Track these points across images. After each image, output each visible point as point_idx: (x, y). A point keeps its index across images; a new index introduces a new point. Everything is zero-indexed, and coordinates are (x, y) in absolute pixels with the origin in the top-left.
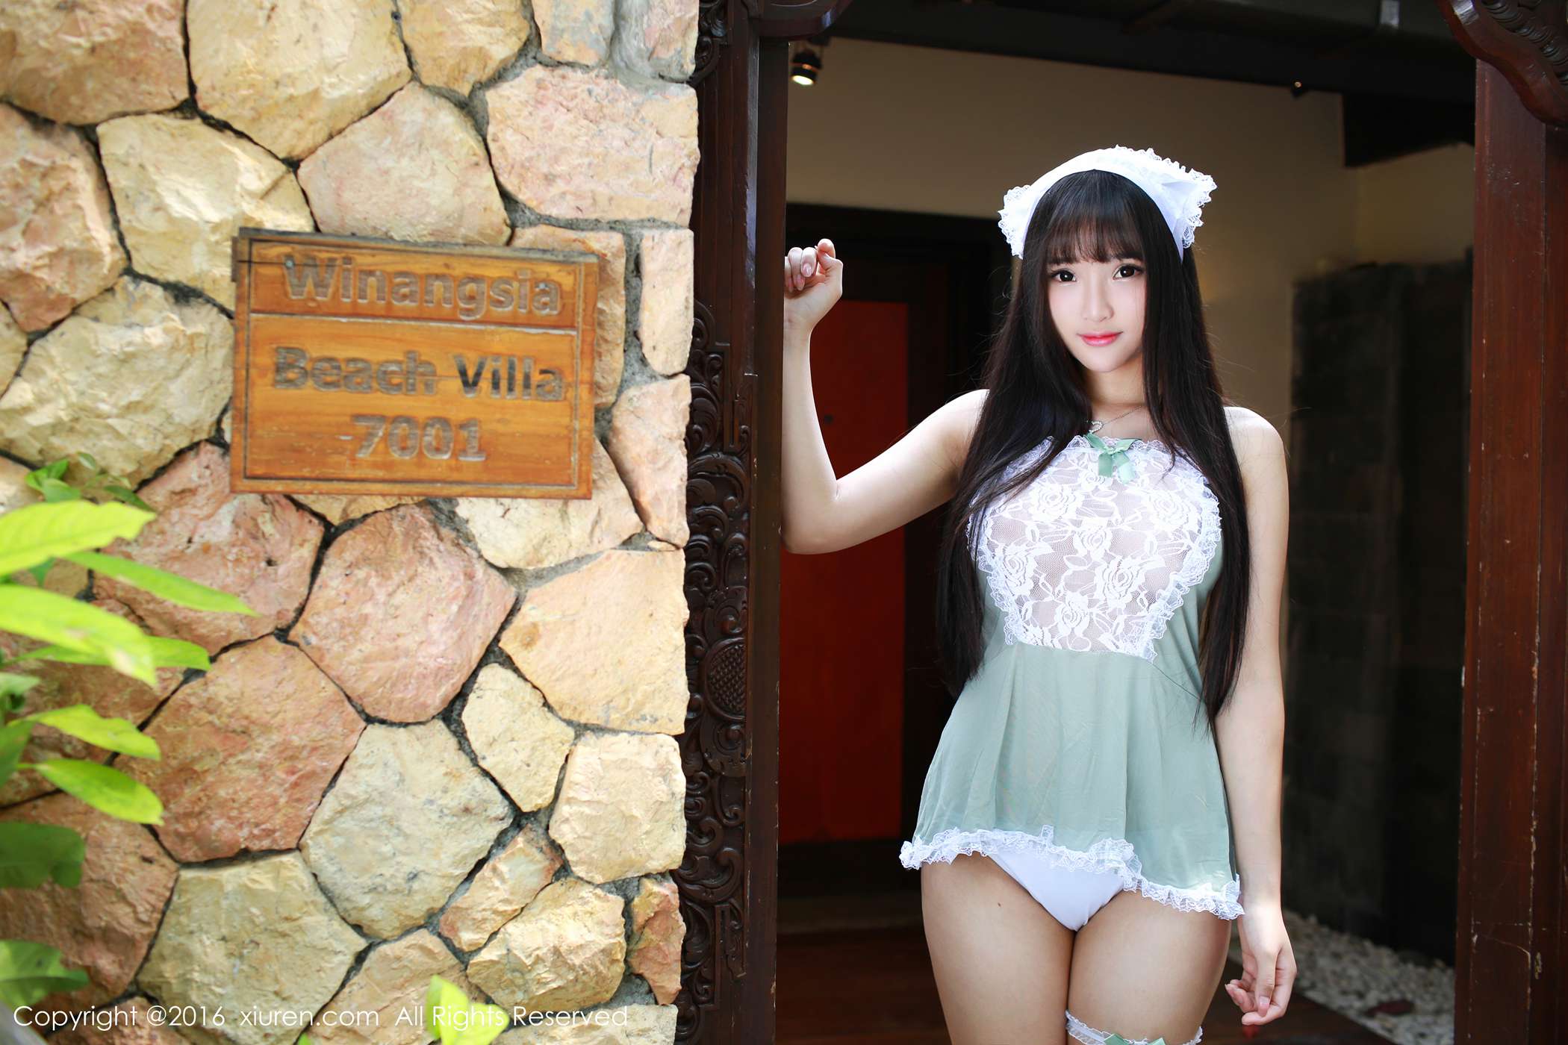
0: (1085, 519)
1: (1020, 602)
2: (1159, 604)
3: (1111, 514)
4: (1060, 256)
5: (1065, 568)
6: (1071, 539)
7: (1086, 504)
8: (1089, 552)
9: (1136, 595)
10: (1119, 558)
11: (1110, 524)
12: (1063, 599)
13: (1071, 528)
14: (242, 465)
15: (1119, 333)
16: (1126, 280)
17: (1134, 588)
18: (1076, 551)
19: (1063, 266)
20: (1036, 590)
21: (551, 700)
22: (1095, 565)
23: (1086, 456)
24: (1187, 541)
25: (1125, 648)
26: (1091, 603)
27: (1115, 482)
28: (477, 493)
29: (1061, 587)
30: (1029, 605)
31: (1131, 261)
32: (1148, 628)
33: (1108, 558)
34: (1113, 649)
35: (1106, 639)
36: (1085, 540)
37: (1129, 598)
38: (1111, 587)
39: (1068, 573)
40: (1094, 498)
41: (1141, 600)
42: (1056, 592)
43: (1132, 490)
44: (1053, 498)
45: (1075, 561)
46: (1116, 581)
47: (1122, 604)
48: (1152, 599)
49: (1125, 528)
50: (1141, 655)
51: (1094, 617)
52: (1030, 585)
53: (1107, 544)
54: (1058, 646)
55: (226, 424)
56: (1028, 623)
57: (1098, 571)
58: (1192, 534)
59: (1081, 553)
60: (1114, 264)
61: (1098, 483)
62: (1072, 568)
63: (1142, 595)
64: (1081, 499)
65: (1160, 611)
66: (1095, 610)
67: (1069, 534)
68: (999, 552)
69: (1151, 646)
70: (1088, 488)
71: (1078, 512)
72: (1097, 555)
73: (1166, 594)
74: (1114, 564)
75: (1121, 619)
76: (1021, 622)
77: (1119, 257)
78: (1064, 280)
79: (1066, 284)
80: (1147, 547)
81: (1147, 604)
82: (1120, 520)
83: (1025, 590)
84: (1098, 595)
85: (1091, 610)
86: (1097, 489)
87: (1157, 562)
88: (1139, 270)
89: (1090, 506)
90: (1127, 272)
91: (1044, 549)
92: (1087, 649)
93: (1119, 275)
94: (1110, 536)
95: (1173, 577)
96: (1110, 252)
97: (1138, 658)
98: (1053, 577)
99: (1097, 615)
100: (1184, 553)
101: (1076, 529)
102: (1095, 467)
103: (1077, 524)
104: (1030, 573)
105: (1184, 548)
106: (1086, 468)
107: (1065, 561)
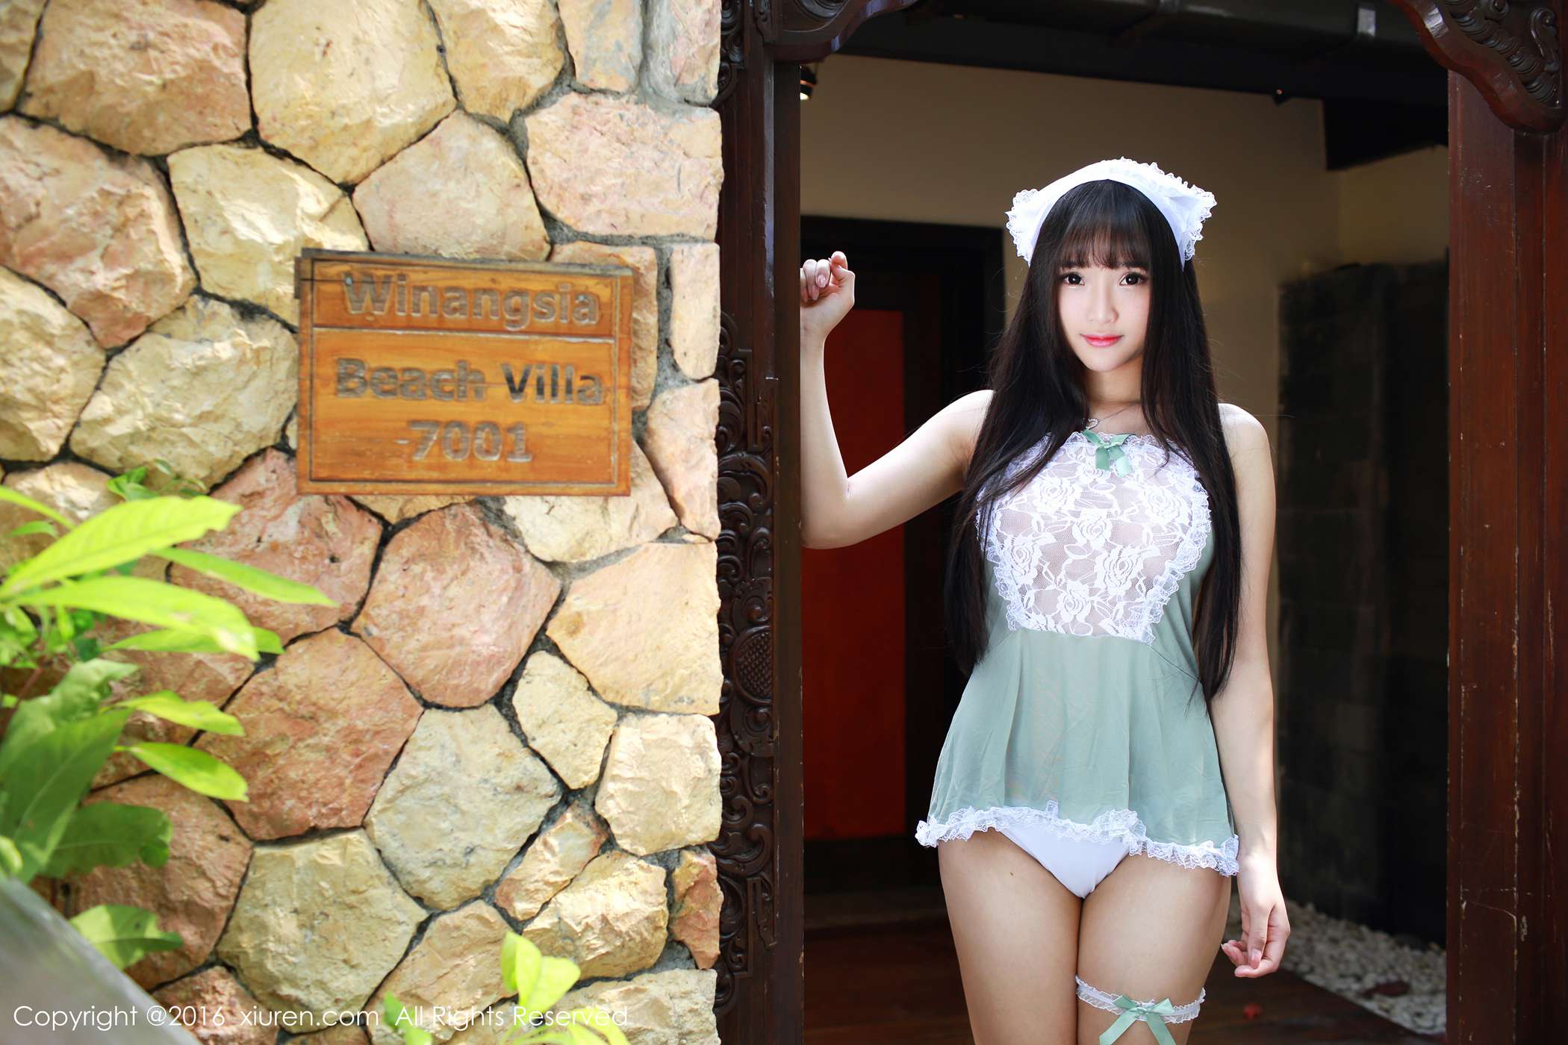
0: (1084, 510)
1: (1023, 591)
2: (1157, 588)
3: (1110, 506)
5: (1065, 557)
6: (1070, 529)
7: (1085, 494)
8: (1088, 541)
9: (1135, 582)
10: (1119, 547)
11: (1109, 515)
12: (1065, 587)
13: (1070, 518)
14: (308, 469)
15: (1121, 336)
16: (1131, 287)
17: (1134, 575)
18: (1075, 541)
19: (1074, 270)
20: (1039, 580)
21: (595, 684)
22: (1095, 554)
23: (1084, 450)
24: (1179, 533)
25: (1125, 632)
26: (1092, 592)
27: (1112, 474)
28: (525, 492)
29: (1062, 575)
30: (1031, 594)
31: (1137, 270)
32: (1146, 613)
33: (1109, 547)
34: (1113, 633)
35: (1106, 624)
36: (1085, 528)
37: (1129, 584)
38: (1112, 573)
39: (1069, 562)
40: (1092, 490)
41: (1140, 586)
42: (1058, 580)
43: (1129, 484)
44: (1054, 490)
45: (1074, 550)
46: (1117, 570)
47: (1121, 591)
48: (1149, 585)
49: (1124, 519)
50: (1140, 639)
51: (1095, 605)
52: (1034, 573)
53: (1108, 534)
54: (1062, 631)
55: (292, 432)
56: (1030, 611)
57: (1099, 560)
58: (1182, 525)
59: (1081, 541)
60: (1122, 271)
61: (1095, 477)
62: (1072, 557)
63: (1141, 582)
64: (1079, 491)
65: (1157, 597)
66: (1096, 598)
67: (1068, 524)
68: (1007, 543)
69: (1150, 630)
70: (1086, 480)
71: (1076, 503)
72: (1098, 544)
73: (1162, 579)
74: (1115, 553)
75: (1120, 606)
76: (1023, 610)
77: (1128, 265)
78: (1072, 282)
79: (1074, 287)
80: (1144, 539)
81: (1145, 590)
82: (1119, 512)
83: (1028, 580)
84: (1098, 584)
85: (1092, 598)
86: (1095, 482)
87: (1153, 551)
88: (1144, 279)
89: (1088, 497)
90: (1132, 279)
91: (1048, 538)
92: (1089, 634)
93: (1125, 282)
94: (1110, 527)
95: (1169, 565)
96: (1120, 260)
97: (1137, 642)
98: (1055, 567)
99: (1098, 603)
100: (1177, 544)
101: (1074, 519)
102: (1092, 460)
103: (1076, 514)
104: (1035, 562)
105: (1177, 540)
106: (1084, 461)
107: (1066, 550)
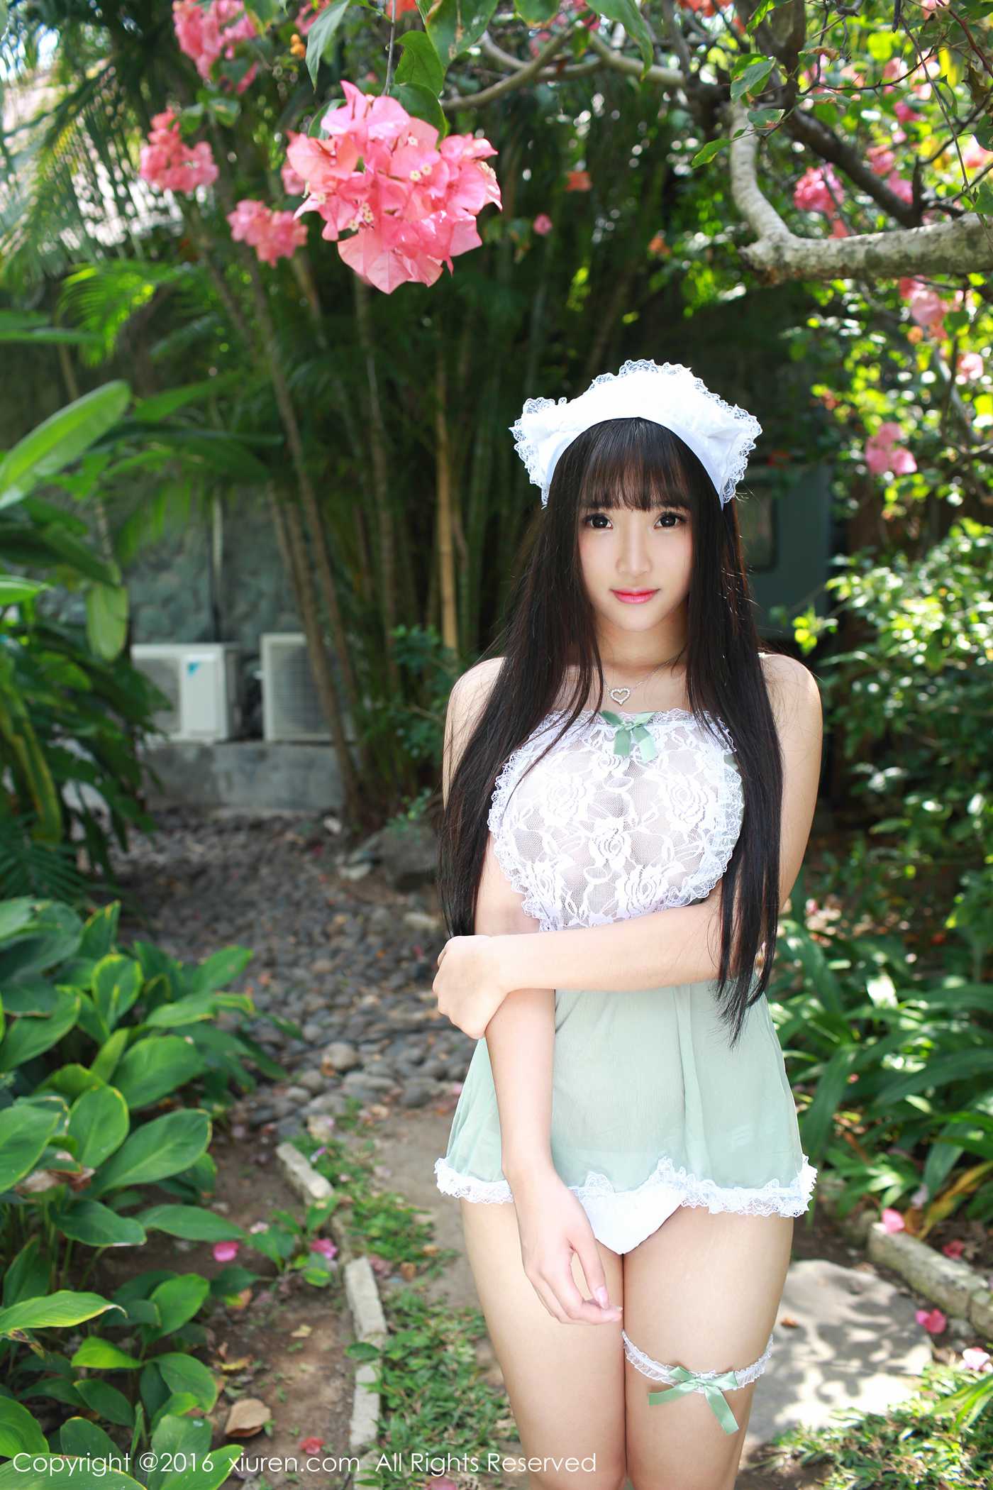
4: (600, 499)
5: (585, 883)
6: (586, 847)
8: (607, 860)
10: (640, 867)
11: (626, 827)
13: (583, 833)
15: (657, 591)
16: (668, 530)
18: (594, 862)
19: (601, 510)
22: (615, 878)
23: (602, 735)
27: (632, 763)
29: (585, 906)
31: (673, 510)
33: (629, 868)
36: (602, 846)
39: (589, 889)
42: (581, 912)
44: (562, 793)
45: (595, 874)
49: (643, 829)
52: (559, 905)
53: (627, 850)
57: (619, 884)
59: (599, 862)
60: (655, 513)
61: (611, 768)
62: (592, 882)
67: (583, 840)
72: (617, 864)
74: (635, 874)
78: (597, 526)
79: (601, 532)
80: (664, 855)
86: (610, 776)
87: (677, 868)
88: (682, 520)
90: (668, 520)
91: (566, 861)
93: (660, 524)
94: (628, 841)
96: (654, 498)
100: (701, 855)
101: (588, 833)
102: (610, 746)
103: (590, 827)
104: (559, 893)
105: (700, 851)
106: (600, 748)
107: (587, 876)
